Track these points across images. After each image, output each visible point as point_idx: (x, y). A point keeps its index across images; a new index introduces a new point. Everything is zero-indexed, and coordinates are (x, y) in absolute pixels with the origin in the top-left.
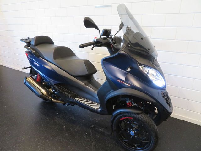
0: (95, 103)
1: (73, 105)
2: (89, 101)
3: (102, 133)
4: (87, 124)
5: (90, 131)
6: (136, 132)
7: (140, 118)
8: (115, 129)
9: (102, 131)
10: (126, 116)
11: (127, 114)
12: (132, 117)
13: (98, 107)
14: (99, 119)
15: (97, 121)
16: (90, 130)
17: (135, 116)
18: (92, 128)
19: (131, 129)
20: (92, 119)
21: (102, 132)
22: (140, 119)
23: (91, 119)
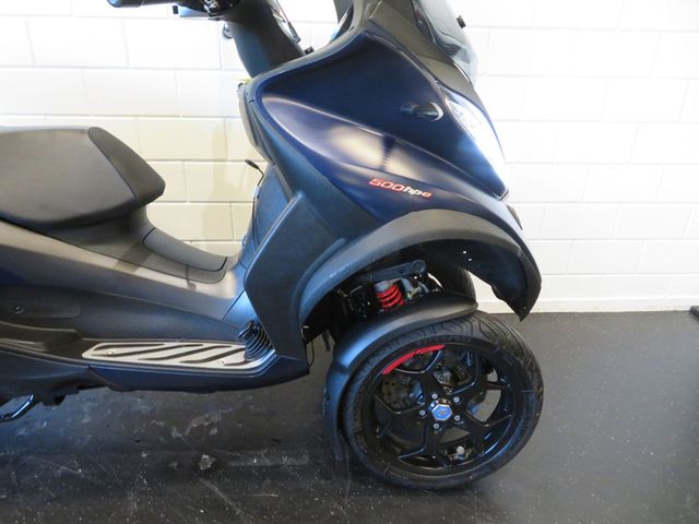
0: (206, 345)
1: (59, 400)
2: (167, 345)
3: (275, 473)
4: (174, 465)
5: (211, 493)
6: (456, 400)
7: (477, 334)
8: (358, 424)
9: (268, 462)
10: (413, 346)
11: (418, 338)
12: (440, 340)
13: (239, 357)
14: (216, 418)
15: (214, 431)
16: (208, 484)
17: (456, 331)
18: (208, 470)
19: (435, 396)
20: (181, 431)
21: (267, 467)
22: (480, 336)
23: (175, 434)
